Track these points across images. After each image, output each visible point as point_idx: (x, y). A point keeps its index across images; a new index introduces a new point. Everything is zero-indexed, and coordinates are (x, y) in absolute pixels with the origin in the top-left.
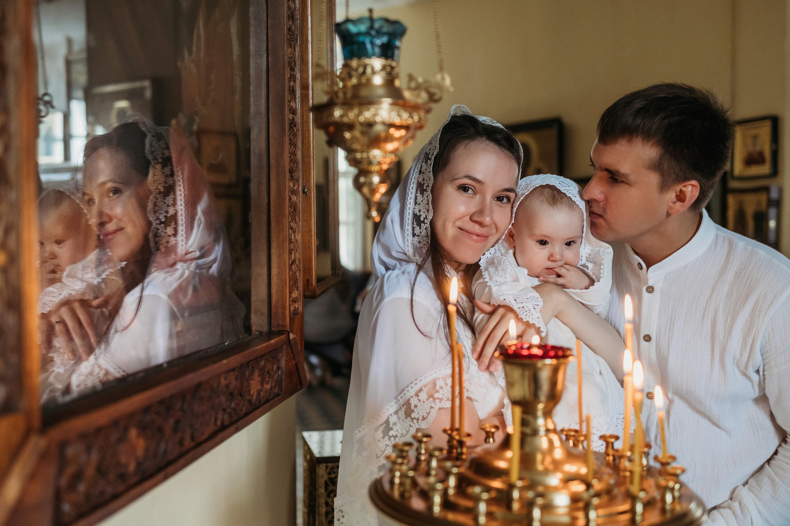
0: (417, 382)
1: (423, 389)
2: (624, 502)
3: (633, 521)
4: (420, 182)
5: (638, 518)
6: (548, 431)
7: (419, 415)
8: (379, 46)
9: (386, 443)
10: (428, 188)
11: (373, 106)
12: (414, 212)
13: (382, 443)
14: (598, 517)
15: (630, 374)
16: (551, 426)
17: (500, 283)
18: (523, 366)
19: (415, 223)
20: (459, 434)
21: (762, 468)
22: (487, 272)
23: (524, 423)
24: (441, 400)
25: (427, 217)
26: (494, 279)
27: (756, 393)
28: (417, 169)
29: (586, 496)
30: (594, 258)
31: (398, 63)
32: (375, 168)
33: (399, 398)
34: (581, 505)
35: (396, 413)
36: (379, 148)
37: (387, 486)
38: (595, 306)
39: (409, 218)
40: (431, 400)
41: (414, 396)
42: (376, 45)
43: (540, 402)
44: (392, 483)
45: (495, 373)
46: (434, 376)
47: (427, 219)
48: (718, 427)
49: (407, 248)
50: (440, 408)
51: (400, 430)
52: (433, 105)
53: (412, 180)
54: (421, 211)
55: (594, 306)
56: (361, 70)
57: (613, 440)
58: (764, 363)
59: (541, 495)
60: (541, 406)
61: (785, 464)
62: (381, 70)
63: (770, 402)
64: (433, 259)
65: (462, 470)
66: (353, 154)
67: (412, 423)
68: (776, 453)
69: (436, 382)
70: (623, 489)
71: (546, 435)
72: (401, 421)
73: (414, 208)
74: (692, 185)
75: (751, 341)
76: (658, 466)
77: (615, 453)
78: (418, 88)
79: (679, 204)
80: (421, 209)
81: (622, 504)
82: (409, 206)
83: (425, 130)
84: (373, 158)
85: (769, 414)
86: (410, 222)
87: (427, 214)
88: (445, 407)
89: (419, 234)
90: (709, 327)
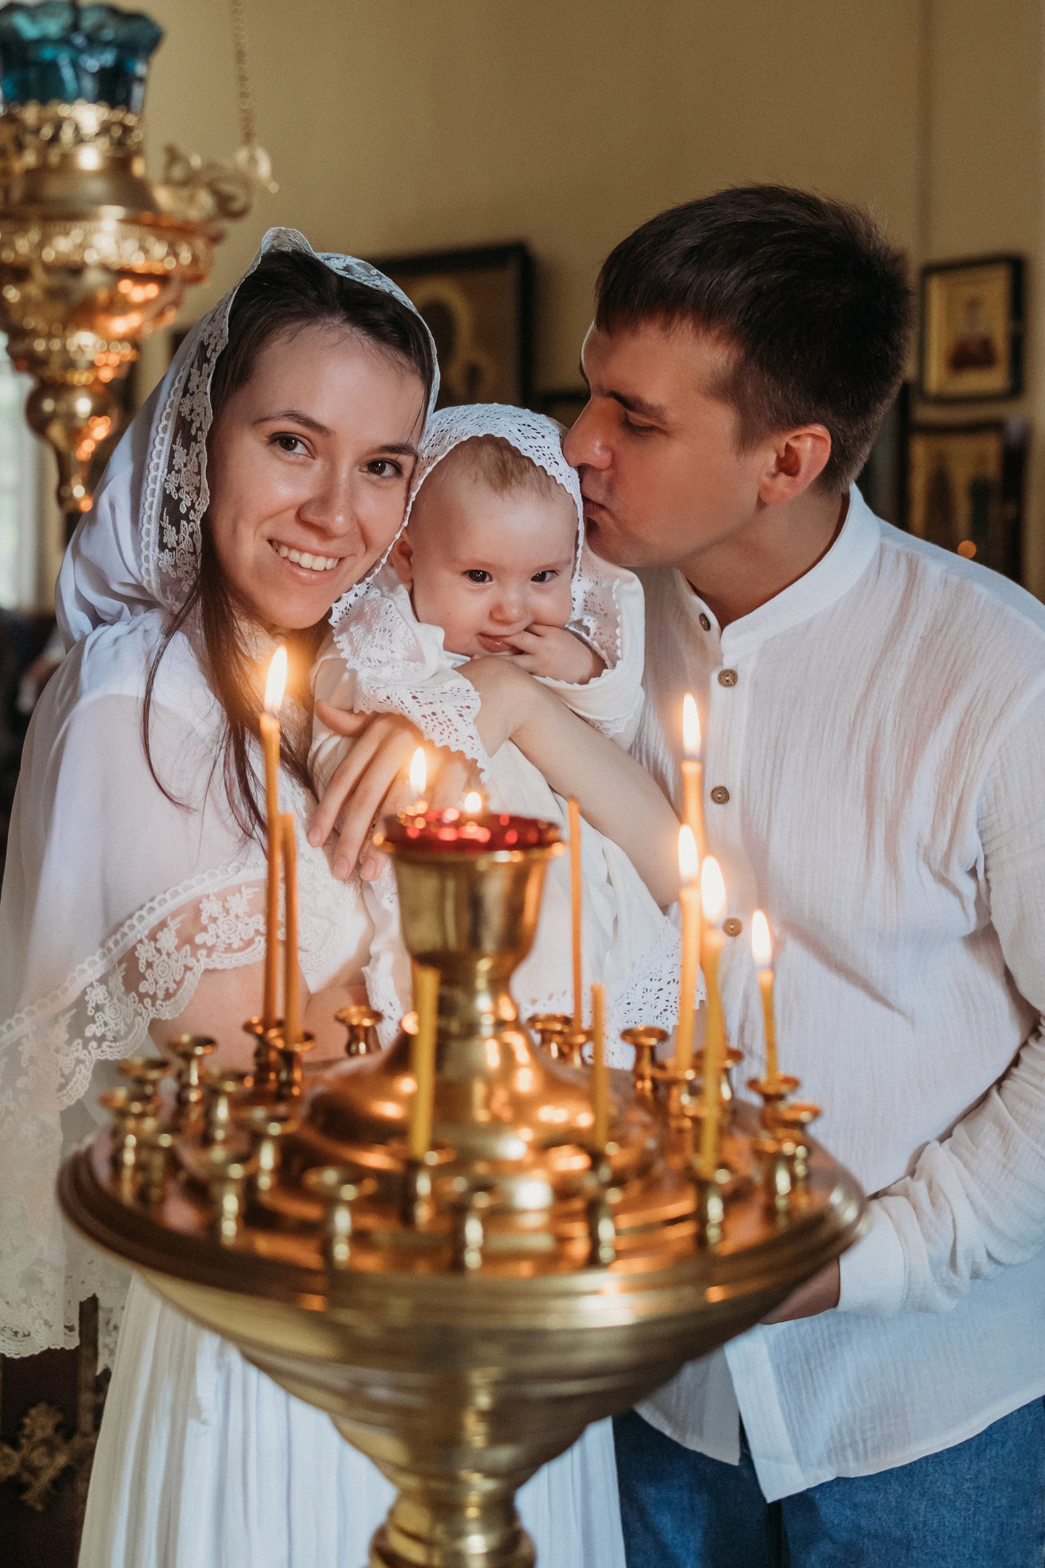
0: (155, 904)
1: (169, 921)
2: (677, 1196)
3: (701, 1239)
4: (183, 415)
5: (713, 1233)
6: (500, 1024)
7: (158, 986)
8: (94, 75)
9: (76, 1054)
10: (199, 433)
11: (78, 224)
12: (165, 490)
13: (67, 1055)
14: (618, 1232)
15: (694, 883)
16: (507, 1013)
17: (377, 663)
18: (441, 869)
19: (166, 518)
20: (283, 1036)
21: (985, 1098)
22: (345, 635)
23: (444, 1007)
24: (211, 950)
25: (196, 507)
26: (363, 654)
27: (970, 923)
28: (179, 382)
29: (590, 1183)
30: (602, 604)
31: (140, 120)
32: (81, 377)
33: (111, 944)
34: (578, 1205)
35: (103, 980)
36: (92, 327)
37: (103, 1172)
38: (605, 721)
39: (152, 503)
40: (186, 951)
41: (146, 941)
42: (86, 71)
43: (481, 956)
44: (116, 1162)
45: (373, 883)
46: (196, 890)
47: (195, 511)
48: (887, 1004)
49: (146, 578)
50: (207, 971)
51: (112, 1025)
52: (227, 225)
53: (165, 409)
54: (182, 490)
55: (601, 722)
56: (47, 132)
57: (653, 1041)
58: (987, 852)
59: (485, 1186)
60: (484, 966)
61: (1032, 1089)
62: (97, 135)
63: (1001, 942)
64: (205, 607)
65: (292, 1127)
66: (27, 341)
67: (140, 1005)
68: (1016, 1062)
69: (201, 906)
70: (676, 1162)
71: (496, 1036)
72: (115, 1001)
73: (166, 481)
74: (814, 436)
75: (955, 801)
76: (755, 1100)
77: (659, 1074)
78: (190, 181)
79: (783, 478)
80: (182, 484)
81: (674, 1200)
82: (153, 473)
83: (206, 285)
84: (76, 352)
85: (1001, 971)
86: (154, 513)
87: (195, 499)
88: (220, 967)
89: (175, 545)
90: (862, 769)
